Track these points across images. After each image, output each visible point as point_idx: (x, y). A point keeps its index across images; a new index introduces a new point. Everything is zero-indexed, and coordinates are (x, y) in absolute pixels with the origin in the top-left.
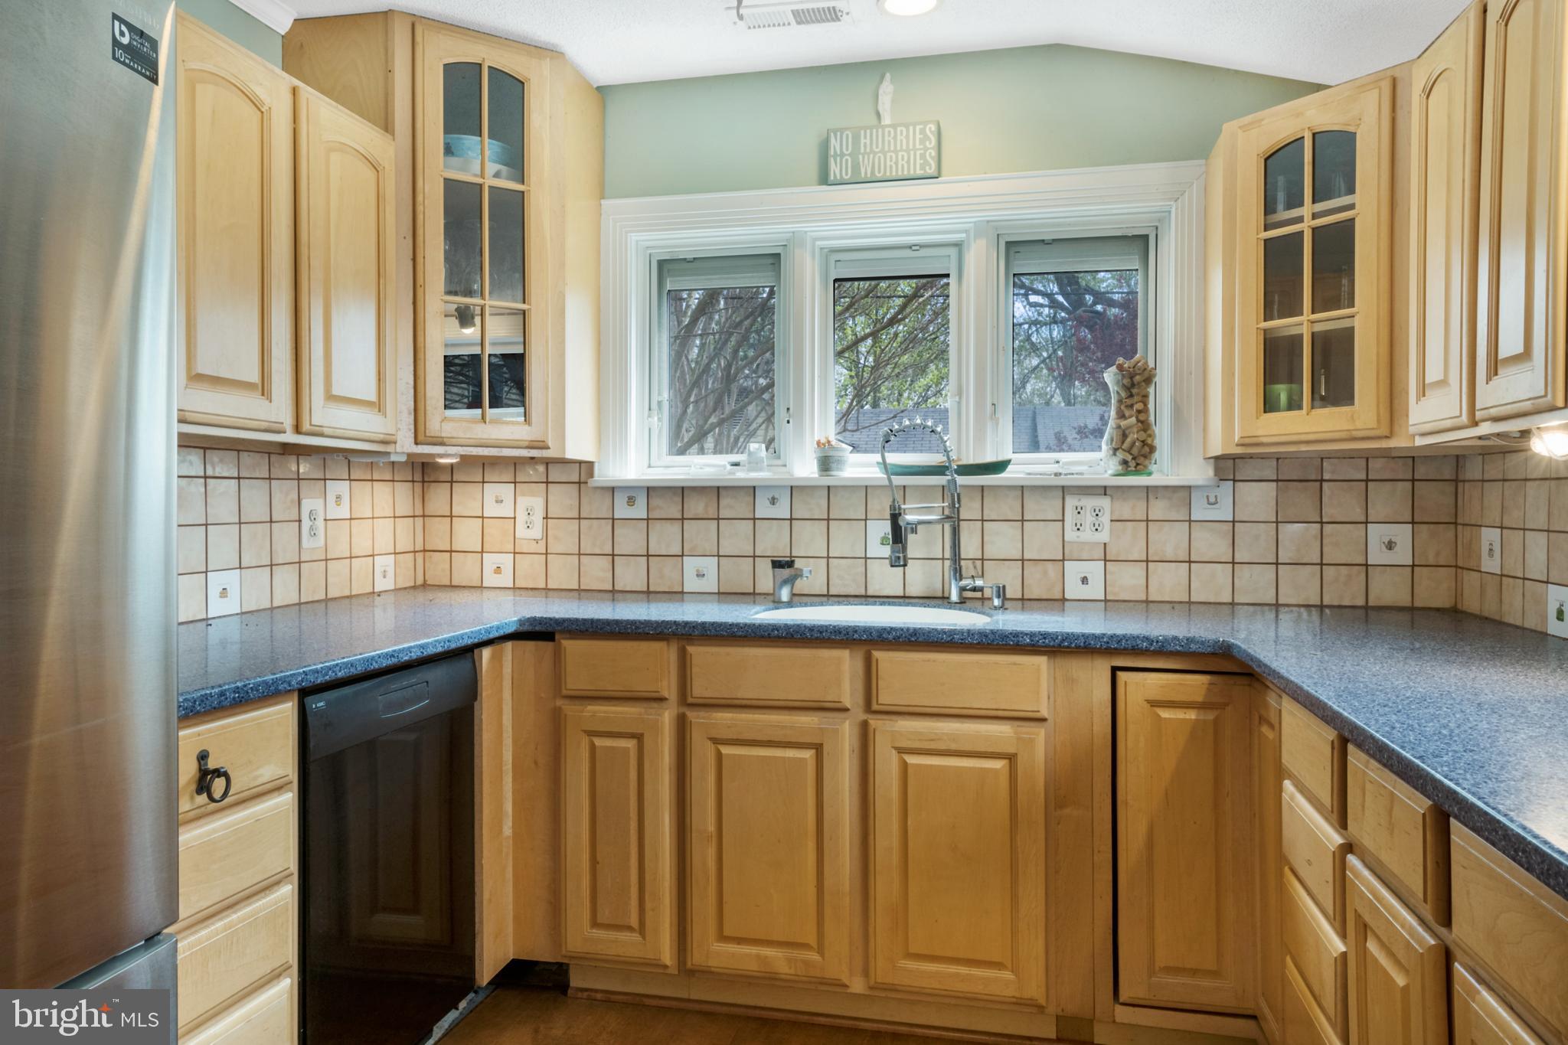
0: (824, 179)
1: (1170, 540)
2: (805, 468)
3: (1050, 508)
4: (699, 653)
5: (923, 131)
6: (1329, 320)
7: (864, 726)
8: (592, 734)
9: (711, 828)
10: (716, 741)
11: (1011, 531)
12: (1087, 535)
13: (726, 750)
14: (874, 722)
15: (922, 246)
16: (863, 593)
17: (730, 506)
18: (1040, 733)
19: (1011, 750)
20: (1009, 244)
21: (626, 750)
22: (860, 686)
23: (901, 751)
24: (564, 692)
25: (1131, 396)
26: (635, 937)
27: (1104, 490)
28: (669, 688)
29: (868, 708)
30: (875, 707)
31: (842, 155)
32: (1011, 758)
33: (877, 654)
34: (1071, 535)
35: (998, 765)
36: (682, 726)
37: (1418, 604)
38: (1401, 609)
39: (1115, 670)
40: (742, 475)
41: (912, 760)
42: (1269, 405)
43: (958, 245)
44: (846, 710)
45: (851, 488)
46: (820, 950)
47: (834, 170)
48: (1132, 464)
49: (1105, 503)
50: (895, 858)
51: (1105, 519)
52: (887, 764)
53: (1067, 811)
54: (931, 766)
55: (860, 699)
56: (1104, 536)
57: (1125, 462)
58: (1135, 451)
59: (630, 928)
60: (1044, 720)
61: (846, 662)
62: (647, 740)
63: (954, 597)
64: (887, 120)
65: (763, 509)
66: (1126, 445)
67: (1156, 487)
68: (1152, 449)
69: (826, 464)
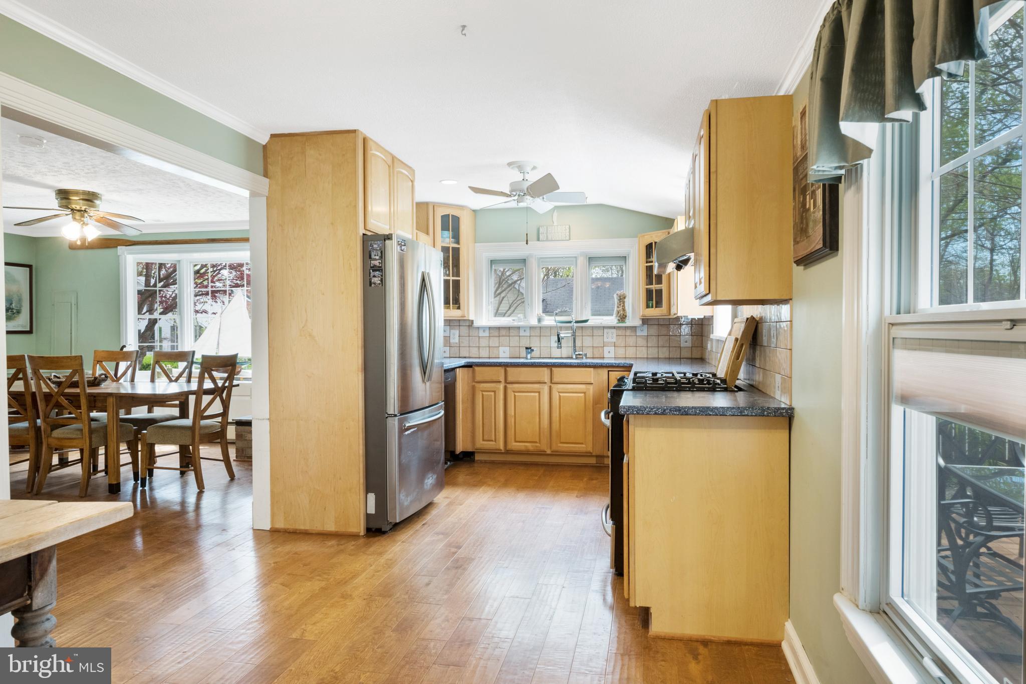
0: (538, 240)
1: (631, 341)
2: (534, 322)
3: (600, 332)
4: (510, 370)
5: (565, 227)
6: (658, 287)
7: (550, 387)
8: (482, 391)
9: (513, 414)
10: (514, 392)
11: (590, 339)
12: (610, 340)
13: (516, 394)
14: (553, 386)
15: (566, 257)
16: (550, 357)
17: (513, 332)
18: (591, 387)
19: (585, 391)
20: (589, 258)
21: (491, 395)
22: (549, 377)
23: (559, 392)
24: (475, 381)
25: (620, 302)
26: (494, 443)
27: (614, 327)
28: (502, 379)
29: (551, 383)
30: (553, 382)
31: (543, 233)
32: (585, 393)
33: (553, 369)
34: (606, 340)
35: (582, 395)
36: (505, 388)
37: (693, 357)
38: (690, 358)
39: (609, 371)
40: (516, 324)
41: (561, 394)
42: (648, 307)
43: (576, 257)
44: (546, 383)
45: (546, 327)
46: (540, 443)
47: (541, 237)
48: (621, 320)
49: (614, 331)
50: (558, 419)
51: (615, 335)
52: (556, 396)
53: (598, 406)
54: (566, 396)
55: (549, 381)
56: (614, 340)
57: (619, 320)
58: (621, 316)
59: (492, 441)
60: (592, 384)
61: (546, 371)
62: (497, 392)
63: (574, 357)
64: (555, 224)
65: (522, 333)
66: (619, 315)
67: (627, 327)
68: (626, 316)
69: (539, 320)
